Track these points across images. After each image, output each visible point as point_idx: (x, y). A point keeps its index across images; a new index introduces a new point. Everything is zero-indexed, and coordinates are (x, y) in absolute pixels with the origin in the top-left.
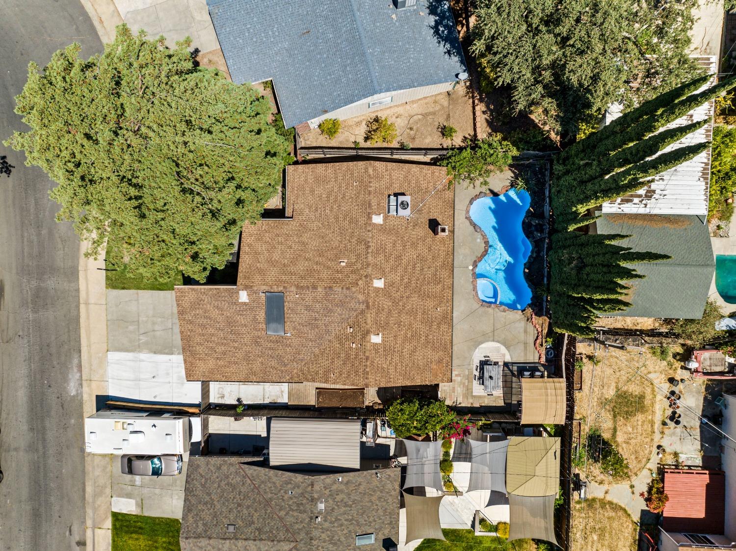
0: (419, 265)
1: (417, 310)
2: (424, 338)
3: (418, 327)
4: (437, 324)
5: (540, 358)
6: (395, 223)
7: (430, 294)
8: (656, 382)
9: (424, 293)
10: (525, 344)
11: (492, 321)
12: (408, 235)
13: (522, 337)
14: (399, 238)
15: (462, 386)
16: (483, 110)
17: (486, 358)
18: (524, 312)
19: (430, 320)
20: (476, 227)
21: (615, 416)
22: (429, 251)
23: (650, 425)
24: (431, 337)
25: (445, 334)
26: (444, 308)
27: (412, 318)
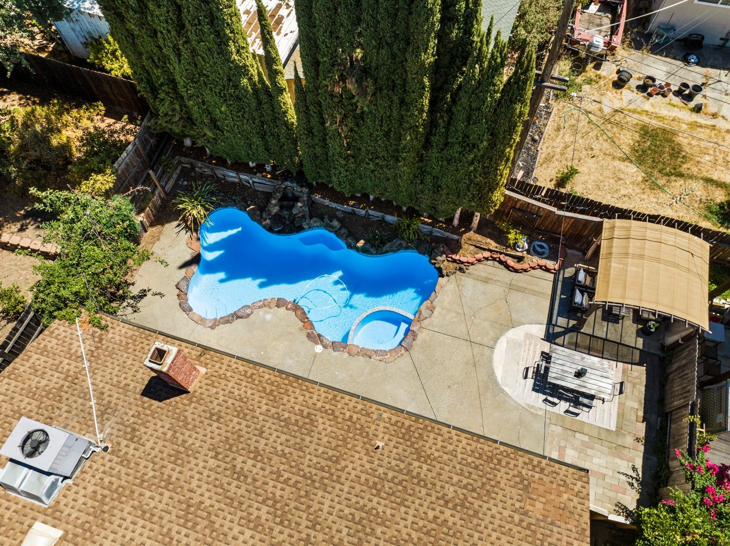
0: (240, 459)
4: (418, 460)
5: (547, 270)
7: (331, 453)
8: (617, 105)
9: (322, 469)
10: (511, 287)
11: (449, 340)
13: (496, 290)
17: (530, 374)
18: (444, 272)
19: (401, 477)
21: (681, 175)
25: (450, 448)
26: (381, 429)
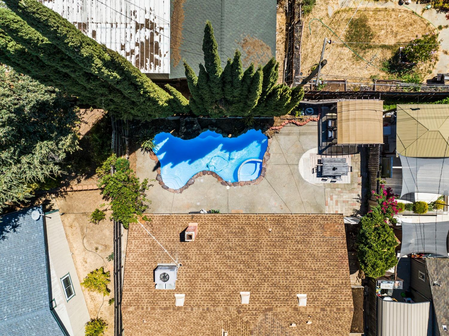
0: (226, 252)
1: (272, 254)
2: (299, 245)
3: (288, 252)
4: (285, 231)
5: (314, 121)
6: (184, 279)
7: (255, 239)
8: (336, 9)
9: (254, 246)
10: (300, 134)
11: (279, 167)
12: (196, 265)
13: (294, 137)
14: (199, 274)
15: (342, 194)
16: (76, 183)
17: (315, 171)
18: (270, 137)
19: (281, 239)
20: (189, 183)
21: (370, 47)
22: (212, 241)
23: (379, 13)
24: (298, 238)
25: (294, 222)
26: (269, 224)
27: (280, 259)
